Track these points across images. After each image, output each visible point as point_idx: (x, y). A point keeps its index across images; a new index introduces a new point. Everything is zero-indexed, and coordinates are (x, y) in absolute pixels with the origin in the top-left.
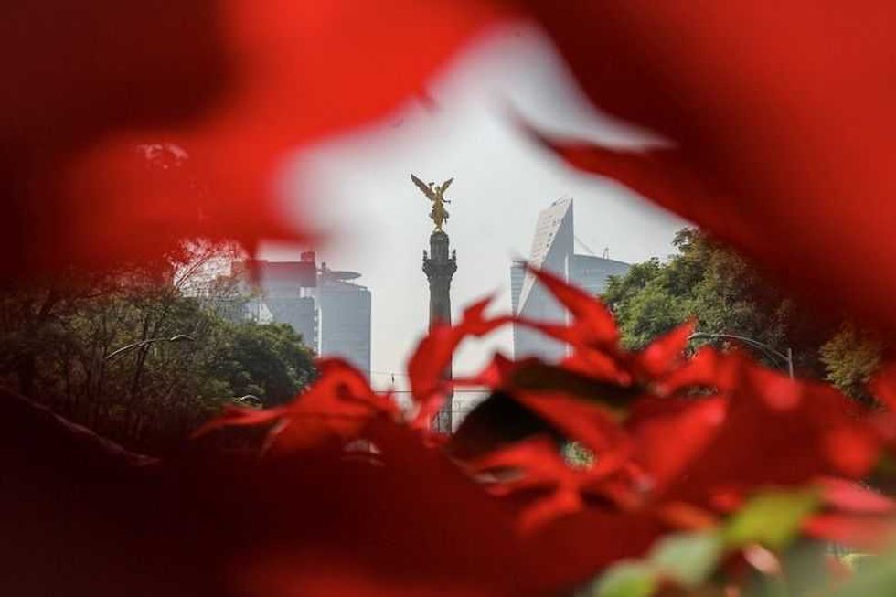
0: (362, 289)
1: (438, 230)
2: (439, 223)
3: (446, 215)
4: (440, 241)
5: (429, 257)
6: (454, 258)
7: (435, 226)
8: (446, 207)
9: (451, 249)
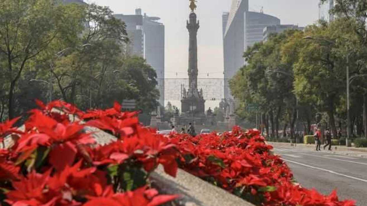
0: (161, 24)
1: (192, 12)
2: (192, 9)
3: (195, 6)
4: (193, 17)
5: (189, 22)
6: (198, 23)
7: (191, 10)
8: (195, 3)
9: (197, 19)
